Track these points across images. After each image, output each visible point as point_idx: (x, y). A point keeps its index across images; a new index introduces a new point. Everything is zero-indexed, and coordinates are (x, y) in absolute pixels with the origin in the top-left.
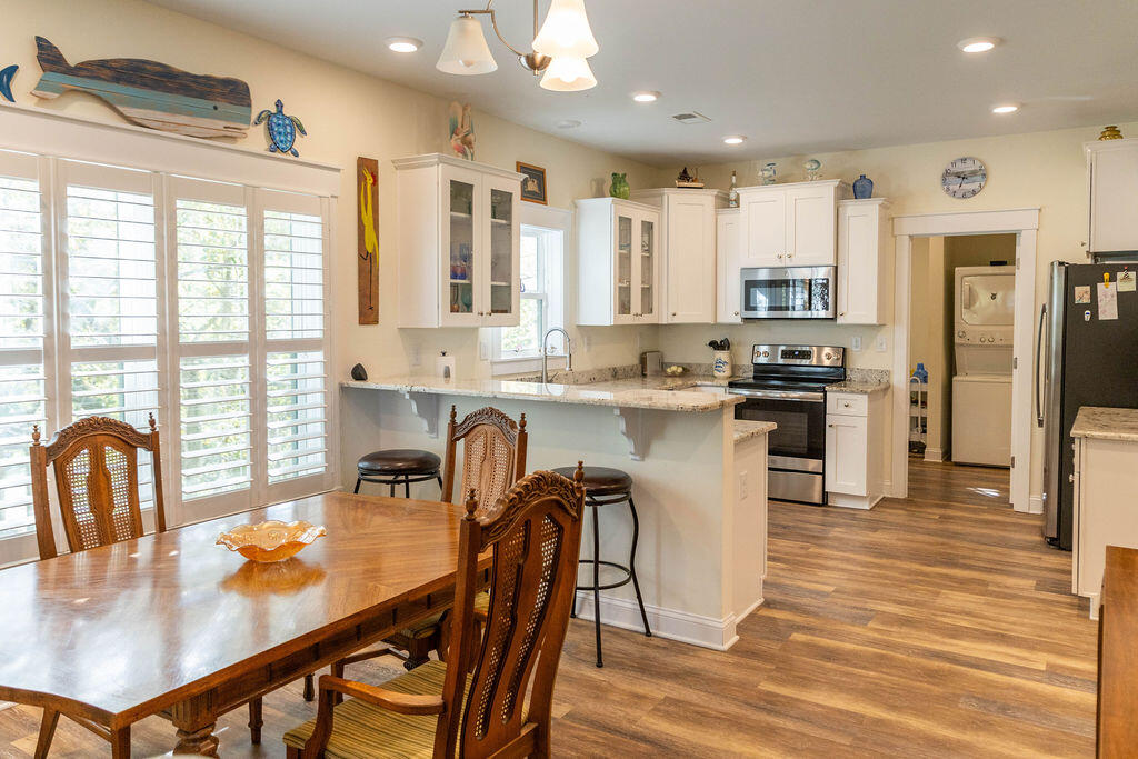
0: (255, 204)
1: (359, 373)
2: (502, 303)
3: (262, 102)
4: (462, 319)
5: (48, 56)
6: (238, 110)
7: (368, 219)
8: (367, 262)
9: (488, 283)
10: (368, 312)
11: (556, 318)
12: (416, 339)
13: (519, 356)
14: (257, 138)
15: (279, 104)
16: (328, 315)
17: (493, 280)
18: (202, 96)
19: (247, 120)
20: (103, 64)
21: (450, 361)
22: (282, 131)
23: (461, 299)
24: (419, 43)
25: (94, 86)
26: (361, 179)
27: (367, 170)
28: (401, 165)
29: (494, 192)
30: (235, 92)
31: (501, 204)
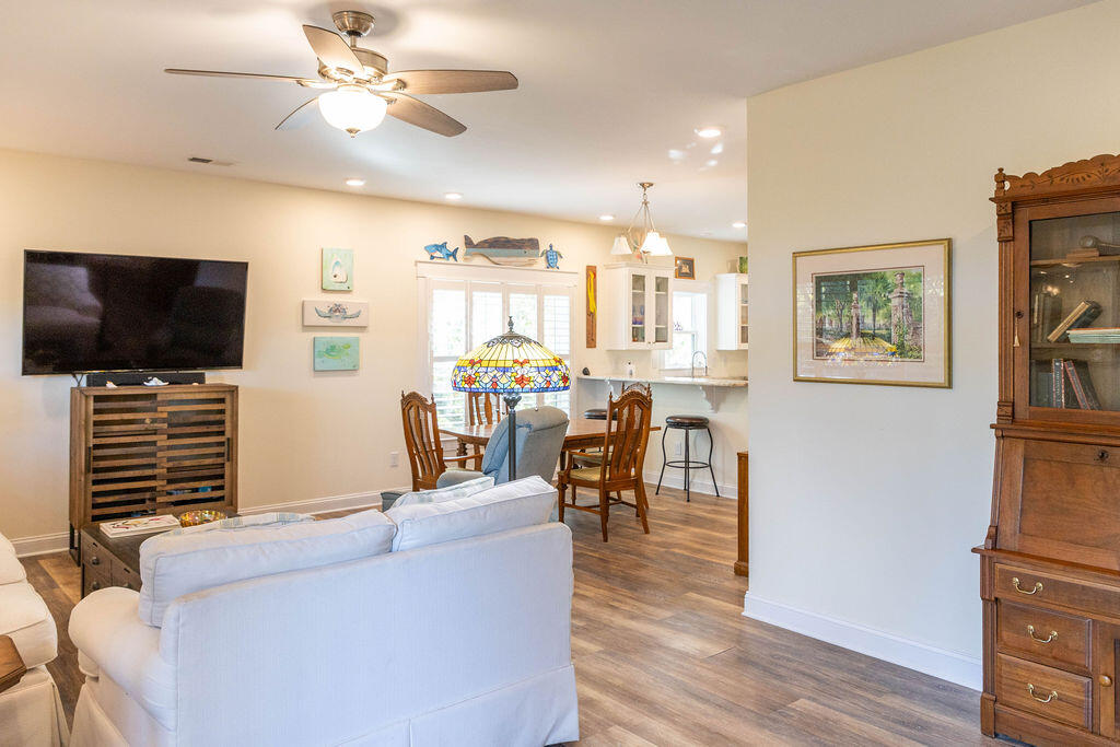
0: (540, 292)
1: (586, 372)
2: (661, 337)
3: (544, 247)
4: (639, 346)
5: (468, 242)
6: (535, 251)
7: (591, 295)
8: (591, 316)
9: (654, 326)
10: (591, 342)
11: (702, 346)
12: (616, 356)
13: (678, 367)
14: (541, 263)
15: (551, 247)
16: (572, 343)
17: (657, 324)
18: (520, 248)
19: (537, 256)
20: (485, 241)
21: (632, 367)
22: (552, 258)
23: (637, 335)
24: (614, 216)
25: (482, 251)
26: (588, 276)
27: (591, 272)
28: (608, 267)
29: (657, 278)
30: (533, 244)
31: (661, 284)
